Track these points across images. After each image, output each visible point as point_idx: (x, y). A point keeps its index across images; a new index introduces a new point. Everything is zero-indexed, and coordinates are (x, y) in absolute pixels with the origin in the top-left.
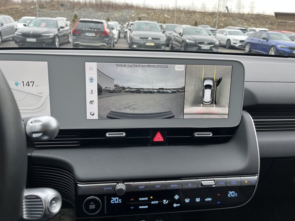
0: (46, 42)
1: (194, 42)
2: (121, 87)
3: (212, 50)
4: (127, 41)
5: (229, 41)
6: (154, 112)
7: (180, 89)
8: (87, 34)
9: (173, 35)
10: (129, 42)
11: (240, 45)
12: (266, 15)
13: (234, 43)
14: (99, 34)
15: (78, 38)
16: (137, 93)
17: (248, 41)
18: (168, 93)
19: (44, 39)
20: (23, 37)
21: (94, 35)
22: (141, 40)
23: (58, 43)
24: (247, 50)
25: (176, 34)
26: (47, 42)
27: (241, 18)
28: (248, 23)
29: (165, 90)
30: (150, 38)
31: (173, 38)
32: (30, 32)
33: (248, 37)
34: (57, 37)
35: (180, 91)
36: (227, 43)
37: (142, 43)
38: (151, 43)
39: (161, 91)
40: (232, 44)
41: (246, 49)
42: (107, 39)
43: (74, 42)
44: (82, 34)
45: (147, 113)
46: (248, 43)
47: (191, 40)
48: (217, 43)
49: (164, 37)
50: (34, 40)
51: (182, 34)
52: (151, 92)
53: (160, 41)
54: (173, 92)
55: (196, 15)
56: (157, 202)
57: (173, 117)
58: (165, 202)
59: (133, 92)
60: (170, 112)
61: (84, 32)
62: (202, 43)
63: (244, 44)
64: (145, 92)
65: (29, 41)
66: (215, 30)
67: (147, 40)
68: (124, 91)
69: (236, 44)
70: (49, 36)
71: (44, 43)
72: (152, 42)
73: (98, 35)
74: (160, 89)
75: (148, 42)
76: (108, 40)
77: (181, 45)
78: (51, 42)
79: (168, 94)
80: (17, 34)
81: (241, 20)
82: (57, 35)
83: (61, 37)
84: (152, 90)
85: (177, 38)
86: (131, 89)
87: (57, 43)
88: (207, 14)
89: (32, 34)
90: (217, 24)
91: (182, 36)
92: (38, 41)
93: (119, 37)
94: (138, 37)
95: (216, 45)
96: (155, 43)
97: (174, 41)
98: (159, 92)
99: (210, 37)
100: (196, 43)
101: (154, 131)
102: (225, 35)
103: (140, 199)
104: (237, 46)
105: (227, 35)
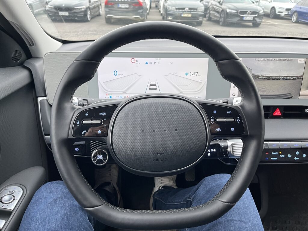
0: (78, 16)
1: (235, 11)
2: (256, 76)
3: (256, 21)
4: (160, 12)
5: (273, 9)
6: (278, 94)
7: (300, 76)
8: (120, 6)
9: (212, 4)
10: (162, 12)
11: (285, 15)
13: (279, 12)
14: (133, 5)
15: (111, 10)
16: (267, 79)
17: (295, 10)
18: (290, 79)
19: (77, 13)
20: (55, 11)
21: (127, 6)
22: (177, 10)
23: (90, 16)
24: (294, 20)
25: (214, 3)
26: (80, 16)
29: (288, 78)
30: (187, 9)
31: (211, 7)
32: (62, 5)
33: (296, 5)
34: (88, 10)
35: (299, 78)
36: (272, 12)
37: (178, 14)
38: (188, 14)
39: (285, 78)
40: (277, 13)
41: (292, 19)
42: (140, 11)
43: (106, 14)
44: (115, 6)
45: (273, 94)
47: (232, 9)
48: (262, 12)
49: (202, 7)
50: (66, 14)
51: (222, 3)
52: (277, 79)
53: (198, 11)
54: (294, 79)
56: (283, 156)
57: (291, 97)
58: (289, 156)
59: (265, 79)
60: (290, 93)
61: (117, 3)
62: (245, 13)
63: (291, 13)
64: (273, 79)
65: (62, 15)
67: (184, 11)
68: (258, 78)
69: (282, 13)
70: (81, 8)
71: (76, 16)
72: (189, 12)
73: (132, 7)
74: (285, 76)
75: (184, 12)
76: (142, 12)
77: (220, 16)
78: (82, 15)
79: (290, 81)
80: (50, 7)
82: (89, 7)
83: (92, 9)
84: (279, 78)
85: (215, 7)
86: (264, 76)
87: (88, 17)
89: (64, 7)
91: (221, 4)
92: (70, 15)
93: (151, 7)
94: (174, 8)
95: (260, 14)
96: (192, 14)
97: (212, 10)
98: (283, 79)
99: (253, 4)
100: (238, 12)
101: (275, 108)
103: (273, 153)
104: (283, 15)
105: (271, 2)
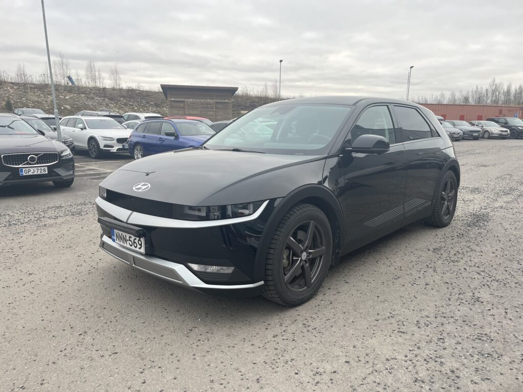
3: (57, 174)
5: (93, 140)
11: (119, 149)
12: (143, 91)
13: (105, 146)
17: (135, 140)
27: (103, 95)
28: (116, 103)
33: (133, 132)
40: (102, 147)
46: (137, 143)
55: (5, 88)
63: (129, 145)
66: (54, 118)
69: (111, 147)
81: (104, 100)
88: (31, 88)
90: (55, 106)
102: (82, 129)
104: (115, 151)
105: (85, 128)
